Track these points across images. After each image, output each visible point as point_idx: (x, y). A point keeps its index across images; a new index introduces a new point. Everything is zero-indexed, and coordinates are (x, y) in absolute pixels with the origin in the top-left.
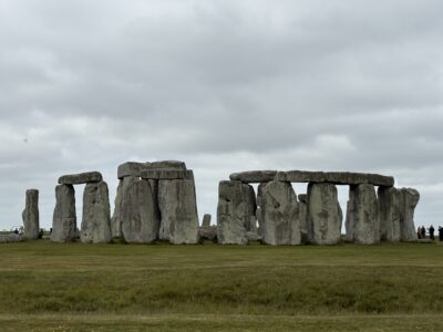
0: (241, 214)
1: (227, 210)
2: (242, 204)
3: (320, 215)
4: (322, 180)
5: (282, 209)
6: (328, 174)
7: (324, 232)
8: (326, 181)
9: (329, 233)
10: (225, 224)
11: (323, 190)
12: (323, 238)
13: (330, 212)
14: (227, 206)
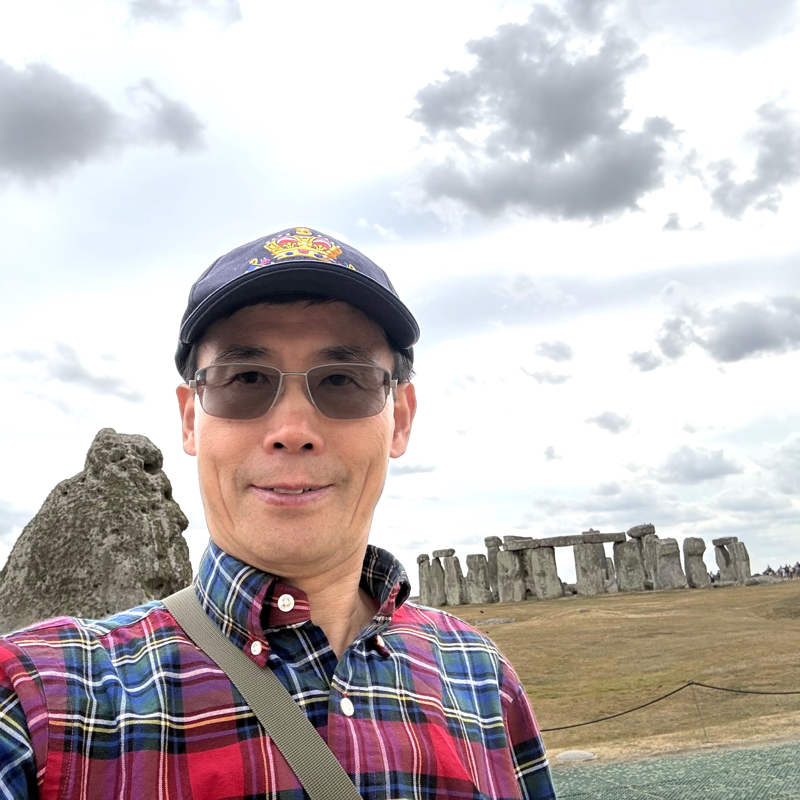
0: (481, 578)
1: (471, 577)
2: (481, 572)
3: (538, 575)
4: (537, 546)
5: (509, 573)
6: (540, 540)
7: (544, 589)
8: (540, 547)
9: (548, 589)
10: (471, 588)
11: (539, 554)
12: (544, 595)
13: (547, 571)
14: (471, 574)
